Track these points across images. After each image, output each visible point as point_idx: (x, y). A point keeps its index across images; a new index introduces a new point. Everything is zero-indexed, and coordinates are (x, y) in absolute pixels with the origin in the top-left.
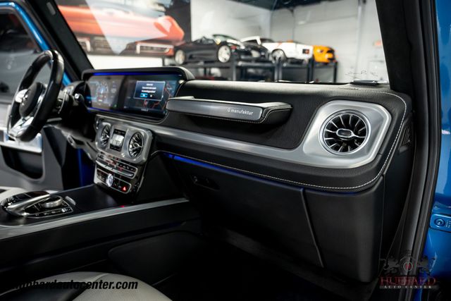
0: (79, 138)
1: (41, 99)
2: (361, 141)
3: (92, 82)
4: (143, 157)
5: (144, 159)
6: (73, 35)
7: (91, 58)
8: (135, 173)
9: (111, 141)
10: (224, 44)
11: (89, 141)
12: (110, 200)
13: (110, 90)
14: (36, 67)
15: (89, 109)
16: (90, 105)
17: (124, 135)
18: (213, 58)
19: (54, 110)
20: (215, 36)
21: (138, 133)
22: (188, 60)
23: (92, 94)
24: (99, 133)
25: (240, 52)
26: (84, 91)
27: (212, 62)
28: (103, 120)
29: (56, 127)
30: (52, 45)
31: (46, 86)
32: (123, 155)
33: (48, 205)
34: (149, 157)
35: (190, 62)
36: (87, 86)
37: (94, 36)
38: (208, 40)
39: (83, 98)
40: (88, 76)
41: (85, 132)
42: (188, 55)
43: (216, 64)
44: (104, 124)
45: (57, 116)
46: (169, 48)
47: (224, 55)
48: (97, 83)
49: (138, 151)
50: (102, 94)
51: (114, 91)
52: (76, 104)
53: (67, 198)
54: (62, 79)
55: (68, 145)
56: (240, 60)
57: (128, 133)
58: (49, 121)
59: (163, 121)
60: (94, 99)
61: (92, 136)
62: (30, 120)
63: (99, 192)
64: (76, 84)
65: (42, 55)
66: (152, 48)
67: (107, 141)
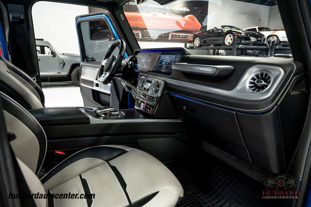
0: (129, 85)
1: (114, 63)
2: (266, 86)
3: (139, 56)
4: (159, 94)
5: (159, 95)
6: (131, 29)
7: (140, 43)
8: (154, 103)
9: (144, 86)
10: (230, 32)
11: (134, 87)
12: (141, 116)
13: (147, 60)
14: (113, 48)
15: (136, 70)
16: (137, 68)
17: (151, 83)
18: (220, 42)
19: (119, 70)
20: (223, 27)
21: (158, 82)
22: (202, 44)
23: (138, 62)
24: (139, 82)
25: (241, 38)
26: (134, 61)
27: (220, 45)
28: (142, 76)
29: (119, 79)
30: (121, 36)
31: (117, 57)
32: (149, 93)
33: (113, 113)
34: (162, 95)
35: (204, 45)
36: (136, 58)
37: (143, 30)
38: (218, 30)
39: (133, 63)
40: (137, 53)
41: (133, 82)
42: (203, 40)
43: (223, 47)
44: (142, 77)
45: (120, 73)
46: (190, 36)
47: (228, 40)
48: (141, 56)
49: (157, 91)
50: (143, 63)
51: (149, 60)
52: (129, 67)
53: (121, 112)
54: (124, 54)
55: (124, 90)
56: (240, 43)
57: (153, 82)
58: (116, 75)
59: (170, 76)
60: (139, 65)
61: (135, 84)
62: (108, 74)
63: (136, 112)
64: (131, 57)
65: (116, 42)
66: (179, 36)
67: (143, 86)
